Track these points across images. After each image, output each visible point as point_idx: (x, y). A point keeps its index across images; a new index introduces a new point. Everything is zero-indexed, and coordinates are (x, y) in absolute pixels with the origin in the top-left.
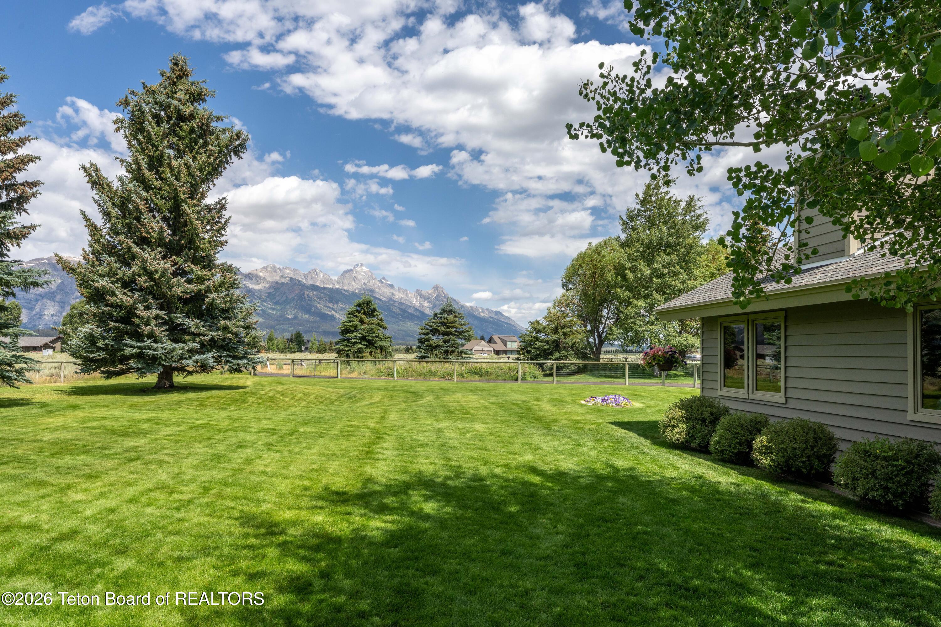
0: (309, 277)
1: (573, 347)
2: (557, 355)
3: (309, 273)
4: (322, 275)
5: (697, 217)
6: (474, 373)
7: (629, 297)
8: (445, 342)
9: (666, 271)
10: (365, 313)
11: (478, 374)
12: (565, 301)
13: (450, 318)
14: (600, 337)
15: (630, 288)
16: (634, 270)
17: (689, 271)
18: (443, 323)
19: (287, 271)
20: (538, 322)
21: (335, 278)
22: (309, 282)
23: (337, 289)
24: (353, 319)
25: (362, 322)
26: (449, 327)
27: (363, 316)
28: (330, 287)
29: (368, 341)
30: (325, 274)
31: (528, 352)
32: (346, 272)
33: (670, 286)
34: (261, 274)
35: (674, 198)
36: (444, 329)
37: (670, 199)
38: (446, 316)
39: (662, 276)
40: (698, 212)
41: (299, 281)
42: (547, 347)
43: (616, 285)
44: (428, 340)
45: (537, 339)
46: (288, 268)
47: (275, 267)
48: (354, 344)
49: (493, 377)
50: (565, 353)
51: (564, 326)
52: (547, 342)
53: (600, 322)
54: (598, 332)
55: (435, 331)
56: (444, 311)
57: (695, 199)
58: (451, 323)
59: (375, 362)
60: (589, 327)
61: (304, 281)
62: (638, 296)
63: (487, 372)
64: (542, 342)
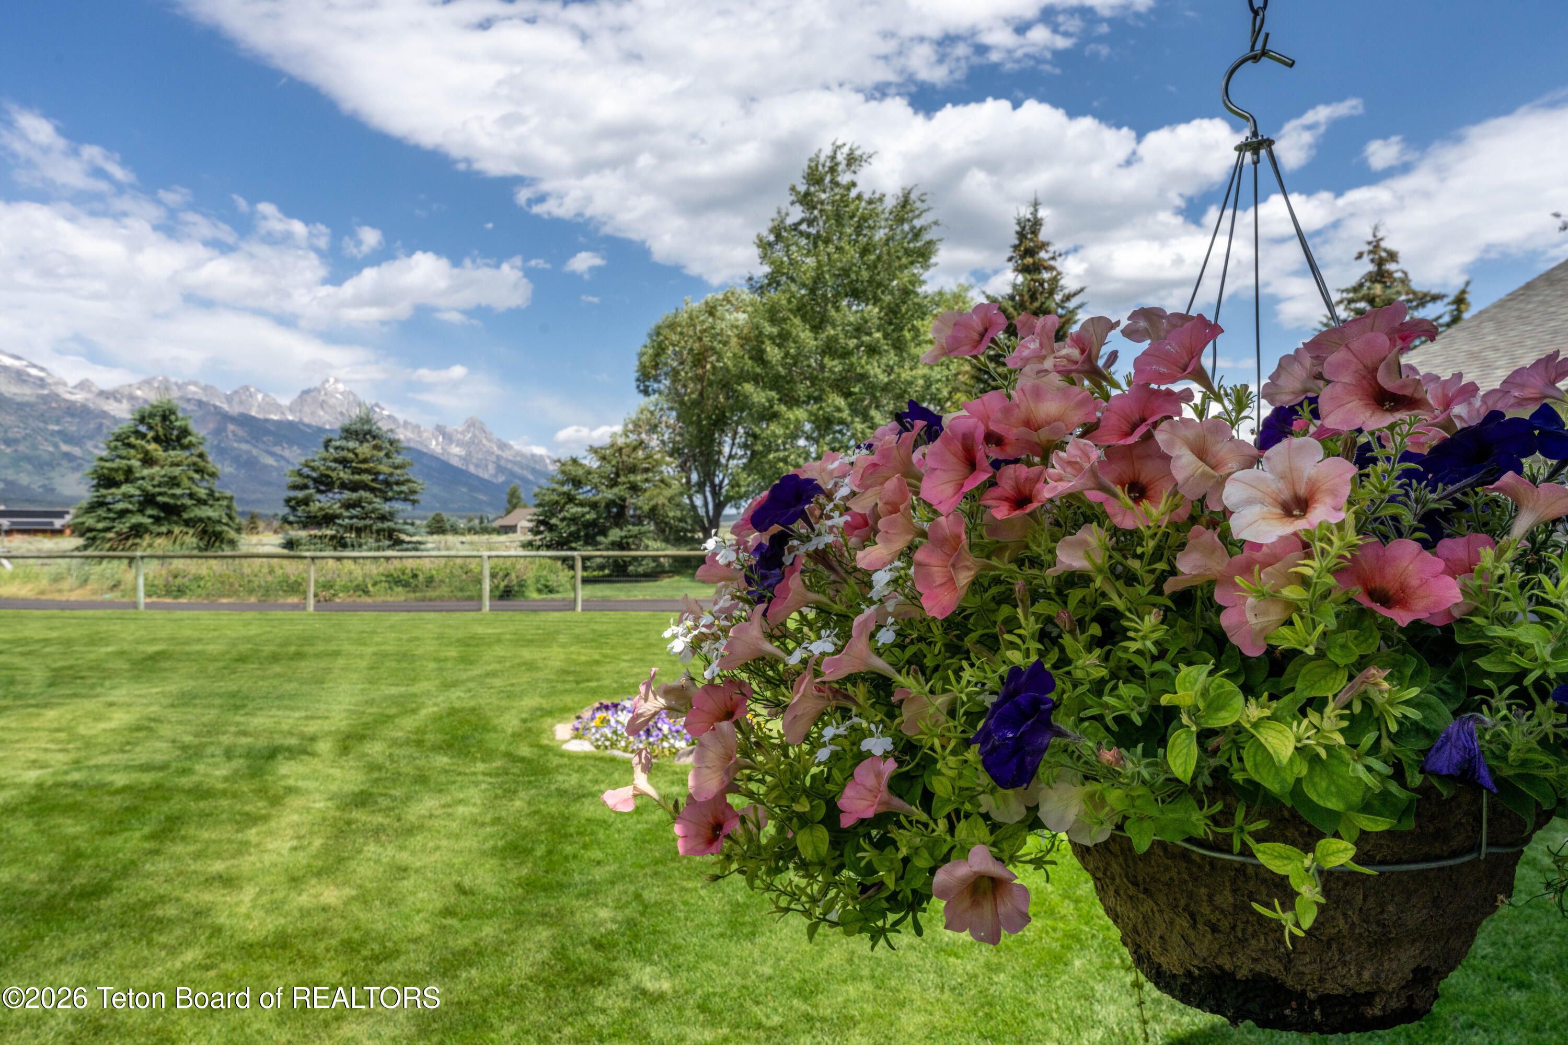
0: (236, 399)
1: (653, 513)
2: (615, 534)
3: (236, 392)
4: (260, 397)
5: (917, 234)
6: (398, 582)
7: (770, 401)
8: (348, 505)
9: (852, 343)
10: (156, 439)
11: (406, 585)
12: (648, 422)
13: (365, 450)
14: (715, 494)
15: (773, 382)
16: (782, 339)
17: (899, 346)
18: (344, 462)
19: (192, 388)
20: (575, 461)
21: (285, 401)
22: (235, 409)
23: (291, 424)
24: (123, 452)
25: (148, 461)
26: (360, 471)
27: (152, 446)
28: (275, 417)
29: (165, 507)
30: (266, 395)
31: (551, 528)
32: (306, 392)
33: (863, 377)
34: (139, 393)
35: (866, 196)
36: (345, 475)
37: (859, 197)
38: (351, 444)
39: (845, 354)
40: (917, 223)
41: (215, 407)
42: (591, 516)
43: (743, 377)
44: (306, 502)
45: (571, 499)
46: (195, 384)
47: (166, 381)
48: (123, 513)
49: (445, 590)
50: (635, 529)
51: (633, 469)
52: (594, 505)
53: (717, 463)
54: (713, 486)
55: (324, 483)
56: (349, 433)
57: (913, 196)
58: (365, 461)
59: (131, 559)
60: (694, 477)
61: (226, 407)
62: (792, 401)
63: (430, 581)
64: (581, 504)
